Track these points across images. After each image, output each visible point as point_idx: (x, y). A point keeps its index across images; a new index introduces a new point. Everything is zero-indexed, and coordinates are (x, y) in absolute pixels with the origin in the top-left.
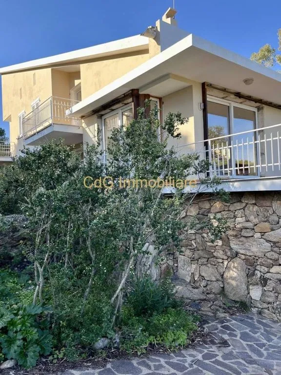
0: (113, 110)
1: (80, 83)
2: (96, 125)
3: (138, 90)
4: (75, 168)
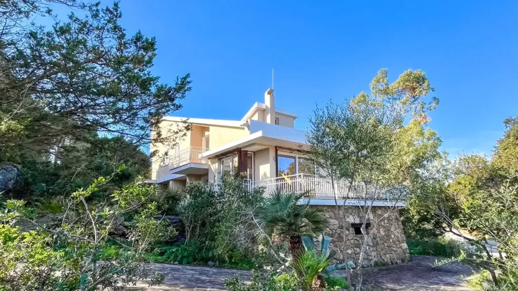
0: (227, 156)
1: (209, 134)
2: (217, 164)
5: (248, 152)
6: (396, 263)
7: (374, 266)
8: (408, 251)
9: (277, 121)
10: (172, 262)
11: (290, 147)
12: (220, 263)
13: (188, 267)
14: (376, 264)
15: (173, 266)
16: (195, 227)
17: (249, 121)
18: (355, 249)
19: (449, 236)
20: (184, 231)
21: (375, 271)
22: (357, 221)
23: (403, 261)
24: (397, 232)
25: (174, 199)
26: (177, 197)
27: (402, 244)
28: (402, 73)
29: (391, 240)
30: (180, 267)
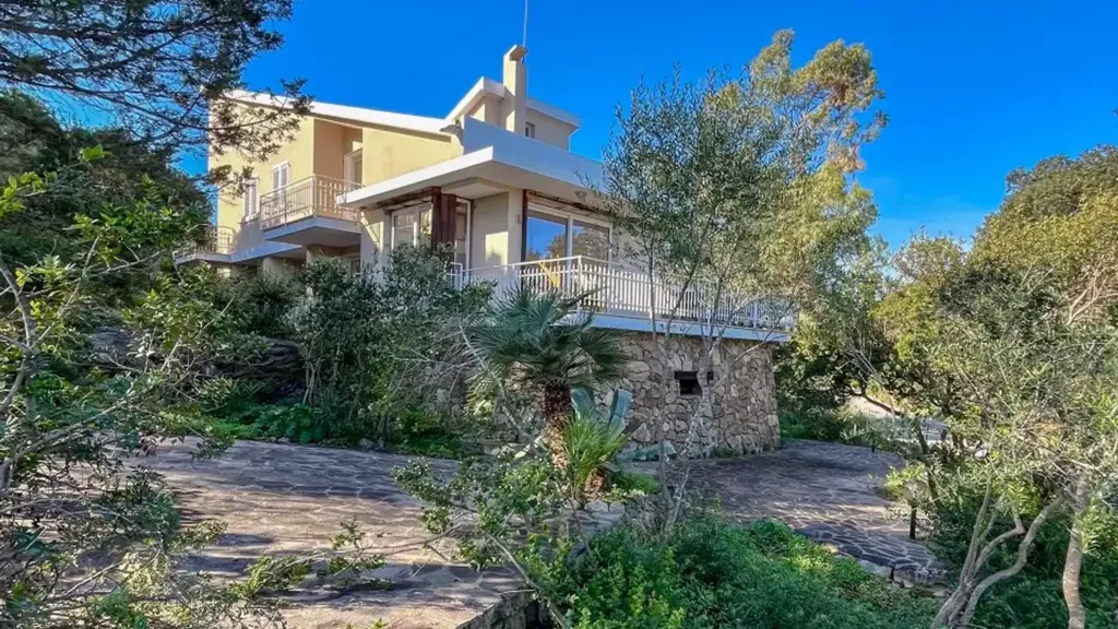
0: (408, 206)
1: (361, 149)
2: (382, 223)
3: (440, 188)
4: (350, 285)
5: (458, 200)
6: (753, 452)
7: (711, 457)
8: (778, 430)
9: (529, 130)
10: (274, 439)
11: (557, 196)
12: (390, 442)
13: (314, 449)
14: (715, 453)
15: (275, 446)
16: (327, 365)
17: (462, 120)
18: (677, 422)
19: (858, 406)
20: (303, 373)
21: (711, 464)
22: (688, 367)
23: (766, 448)
24: (762, 393)
25: (276, 300)
26: (282, 295)
27: (769, 416)
28: (823, 46)
29: (749, 408)
30: (293, 448)
